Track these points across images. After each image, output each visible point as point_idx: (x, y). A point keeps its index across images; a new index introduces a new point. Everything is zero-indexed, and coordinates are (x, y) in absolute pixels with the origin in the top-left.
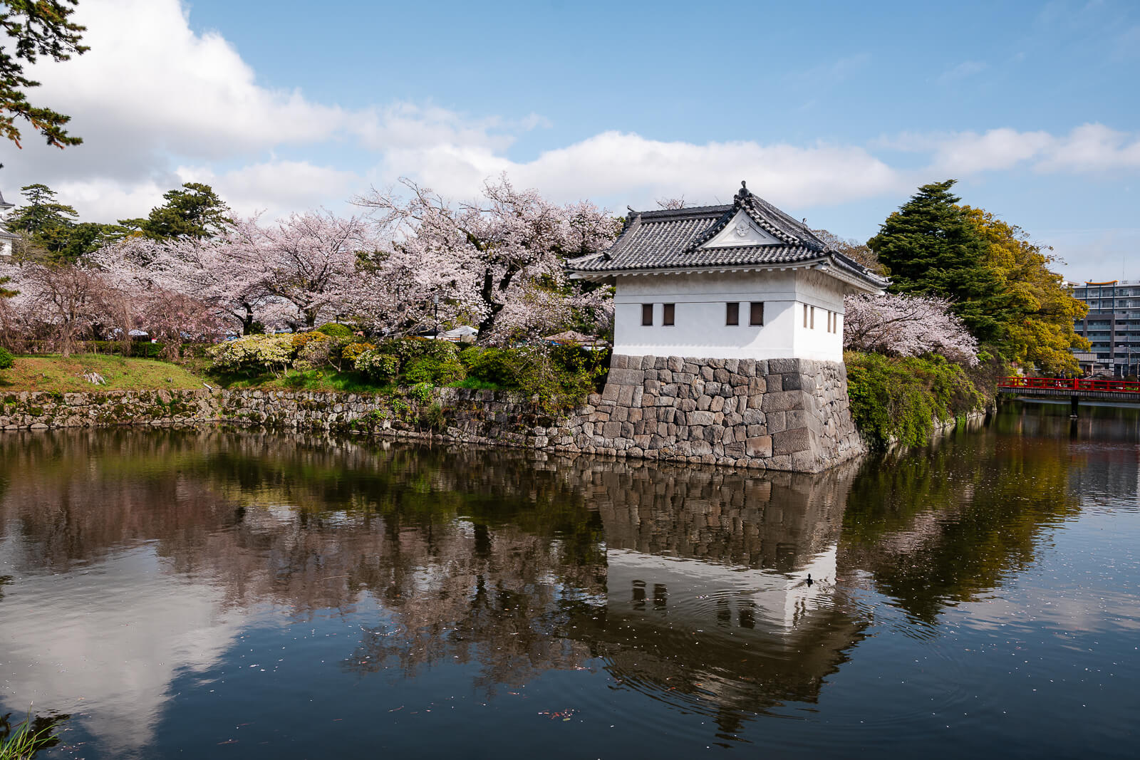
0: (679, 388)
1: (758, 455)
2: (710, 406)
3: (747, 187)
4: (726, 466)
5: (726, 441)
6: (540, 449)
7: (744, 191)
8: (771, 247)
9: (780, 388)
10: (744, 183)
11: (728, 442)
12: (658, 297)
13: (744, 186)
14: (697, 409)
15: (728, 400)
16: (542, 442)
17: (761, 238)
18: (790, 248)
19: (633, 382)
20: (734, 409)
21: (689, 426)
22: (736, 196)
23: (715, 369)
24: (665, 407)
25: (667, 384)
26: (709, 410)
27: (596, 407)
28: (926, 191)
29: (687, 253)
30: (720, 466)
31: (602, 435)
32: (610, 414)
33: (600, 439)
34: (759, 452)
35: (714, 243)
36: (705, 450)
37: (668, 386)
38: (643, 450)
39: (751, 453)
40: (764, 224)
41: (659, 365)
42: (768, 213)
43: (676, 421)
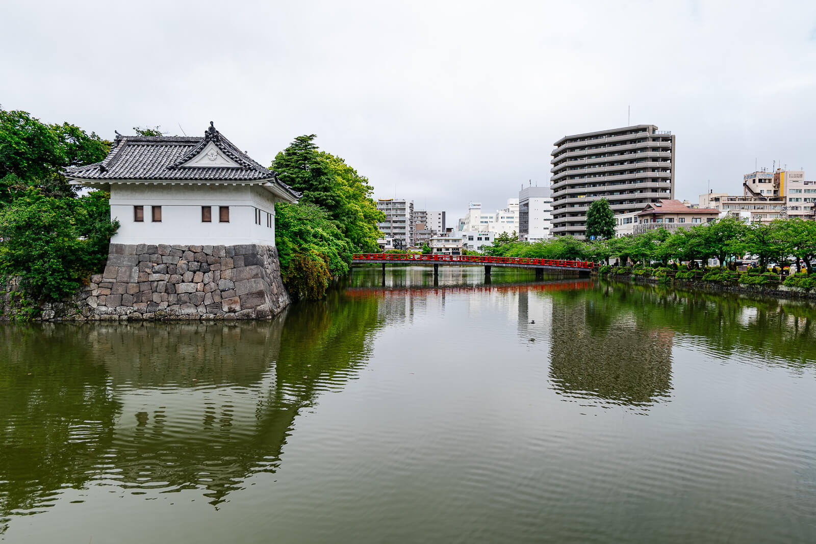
0: (168, 267)
1: (231, 310)
2: (193, 279)
3: (214, 126)
4: (208, 320)
5: (207, 302)
6: (47, 320)
7: (212, 129)
8: (233, 169)
9: (243, 265)
10: (212, 123)
11: (209, 303)
12: (147, 201)
13: (212, 125)
14: (183, 281)
15: (206, 274)
16: (49, 315)
17: (225, 162)
18: (247, 171)
19: (130, 264)
20: (211, 280)
21: (178, 294)
22: (206, 132)
23: (195, 253)
24: (158, 281)
25: (158, 264)
26: (192, 282)
27: (98, 284)
28: (299, 140)
29: (170, 170)
30: (204, 320)
31: (105, 305)
32: (111, 289)
33: (104, 309)
34: (231, 308)
35: (192, 164)
36: (192, 310)
37: (159, 266)
38: (142, 314)
39: (226, 309)
40: (227, 153)
41: (150, 251)
42: (230, 146)
43: (166, 291)
